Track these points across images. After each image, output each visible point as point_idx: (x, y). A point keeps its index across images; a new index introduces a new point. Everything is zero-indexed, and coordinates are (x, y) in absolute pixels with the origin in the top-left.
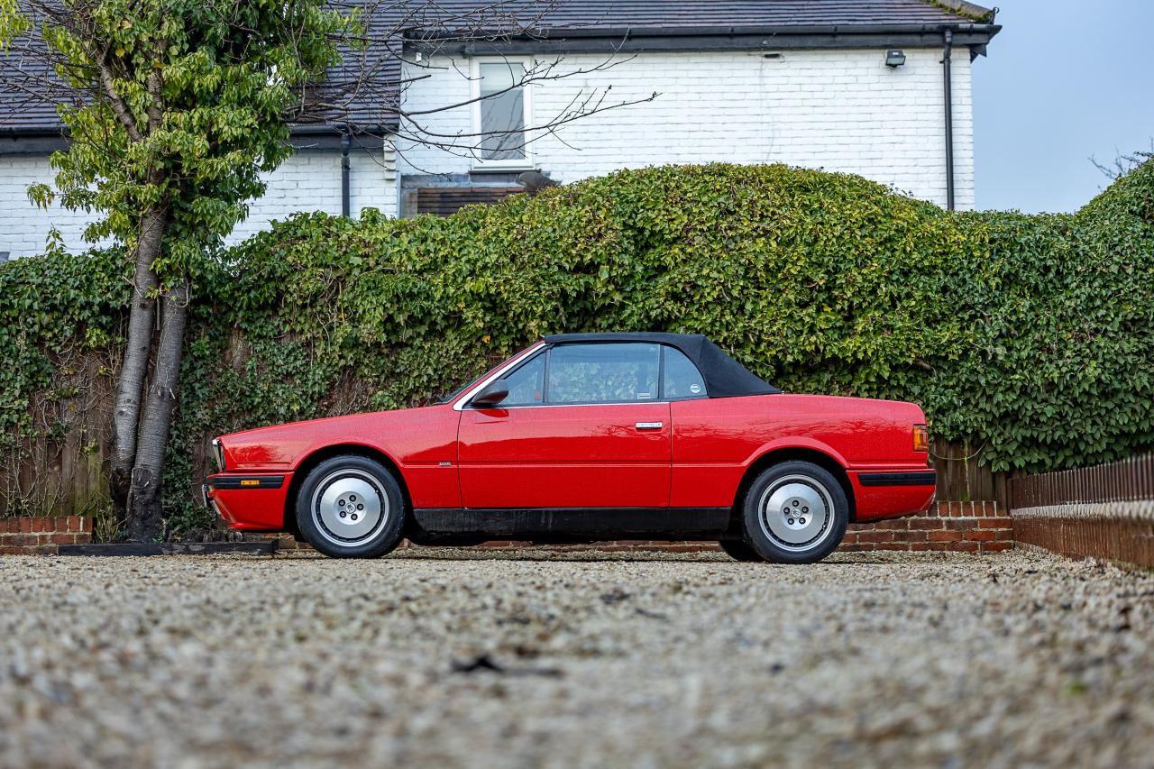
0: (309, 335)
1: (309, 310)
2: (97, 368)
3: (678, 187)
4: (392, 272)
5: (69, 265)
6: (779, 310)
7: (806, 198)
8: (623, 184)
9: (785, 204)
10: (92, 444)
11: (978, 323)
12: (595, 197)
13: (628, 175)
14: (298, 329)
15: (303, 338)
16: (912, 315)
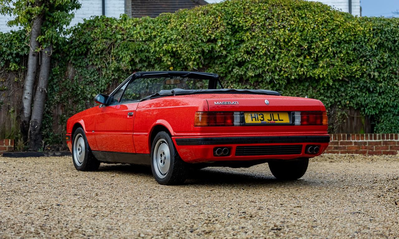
0: (100, 66)
1: (100, 56)
2: (14, 79)
3: (249, 8)
4: (133, 41)
5: (2, 37)
6: (289, 58)
7: (300, 12)
8: (226, 6)
9: (292, 15)
10: (12, 109)
11: (367, 63)
12: (215, 12)
13: (229, 2)
14: (95, 64)
15: (97, 67)
16: (342, 60)
